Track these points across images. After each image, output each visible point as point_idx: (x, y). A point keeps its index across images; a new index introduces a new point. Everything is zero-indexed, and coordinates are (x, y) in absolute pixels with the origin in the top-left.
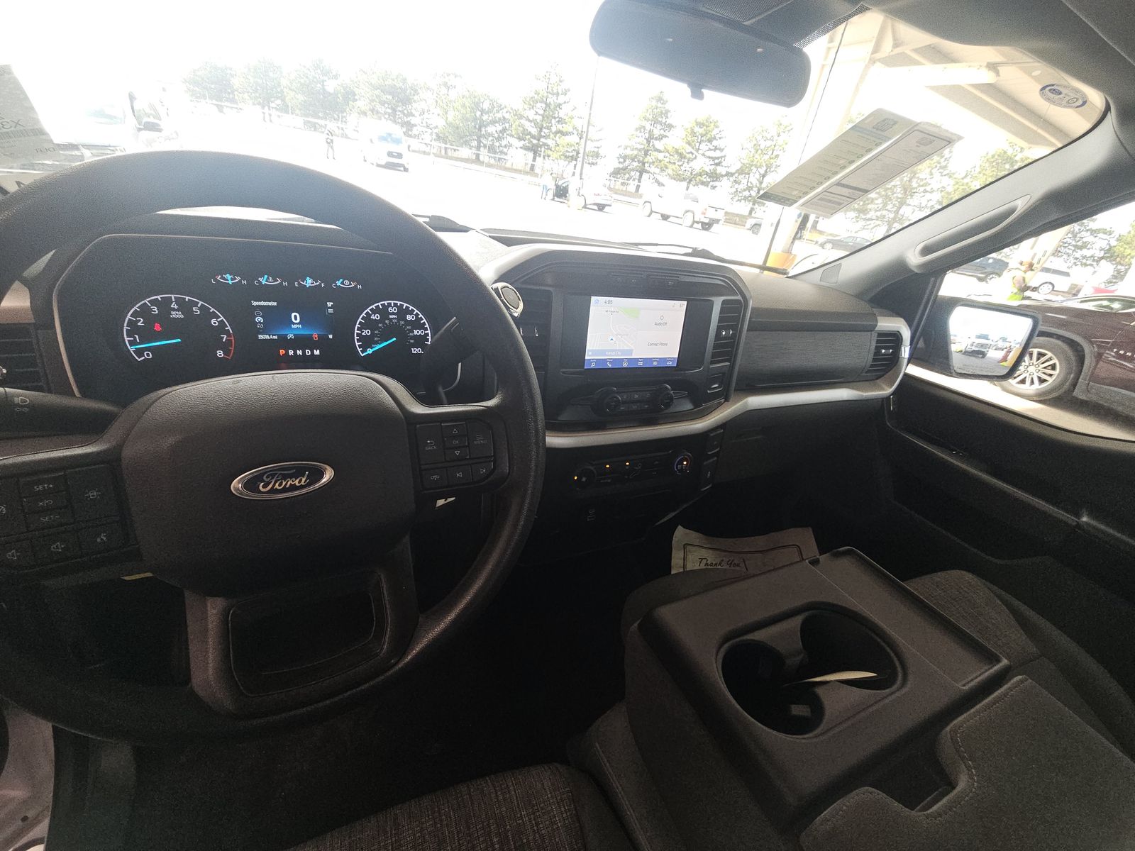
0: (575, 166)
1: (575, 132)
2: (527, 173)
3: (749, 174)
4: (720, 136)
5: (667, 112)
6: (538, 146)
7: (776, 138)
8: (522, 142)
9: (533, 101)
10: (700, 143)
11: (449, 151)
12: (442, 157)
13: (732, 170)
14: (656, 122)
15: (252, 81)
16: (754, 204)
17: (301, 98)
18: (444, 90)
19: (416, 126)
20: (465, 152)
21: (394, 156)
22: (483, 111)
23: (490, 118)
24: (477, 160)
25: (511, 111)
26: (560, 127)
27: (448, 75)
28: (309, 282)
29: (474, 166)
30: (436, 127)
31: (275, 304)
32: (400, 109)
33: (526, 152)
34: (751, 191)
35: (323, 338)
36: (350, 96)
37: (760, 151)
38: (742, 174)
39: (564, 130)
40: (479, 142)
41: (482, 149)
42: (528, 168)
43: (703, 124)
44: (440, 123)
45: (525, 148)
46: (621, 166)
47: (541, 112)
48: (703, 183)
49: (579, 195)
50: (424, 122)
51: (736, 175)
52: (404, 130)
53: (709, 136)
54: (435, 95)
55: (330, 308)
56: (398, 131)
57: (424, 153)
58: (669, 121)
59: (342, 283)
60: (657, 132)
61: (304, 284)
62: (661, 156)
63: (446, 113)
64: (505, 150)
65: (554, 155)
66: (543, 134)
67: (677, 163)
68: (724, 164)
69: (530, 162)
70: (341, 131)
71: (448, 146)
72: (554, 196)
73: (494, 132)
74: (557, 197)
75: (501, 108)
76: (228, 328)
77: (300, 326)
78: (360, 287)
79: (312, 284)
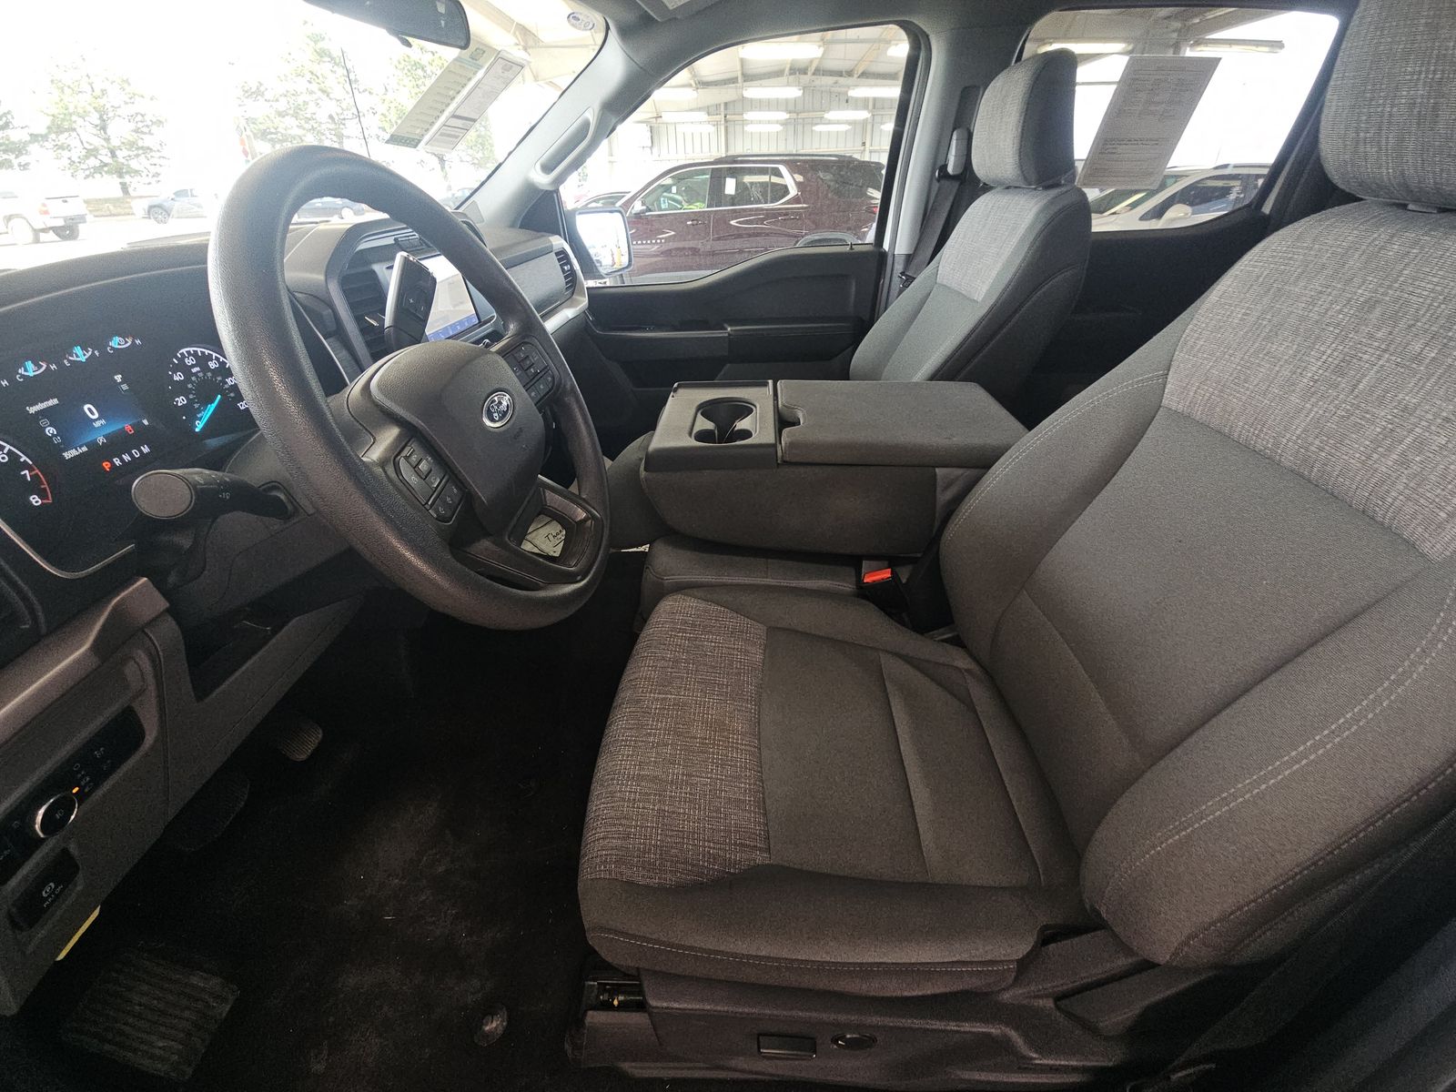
3: (74, 130)
28: (79, 355)
31: (55, 401)
34: (99, 157)
35: (138, 427)
37: (67, 90)
38: (62, 132)
51: (52, 136)
55: (121, 383)
59: (117, 343)
61: (75, 359)
76: (24, 458)
77: (103, 422)
78: (138, 341)
79: (84, 356)
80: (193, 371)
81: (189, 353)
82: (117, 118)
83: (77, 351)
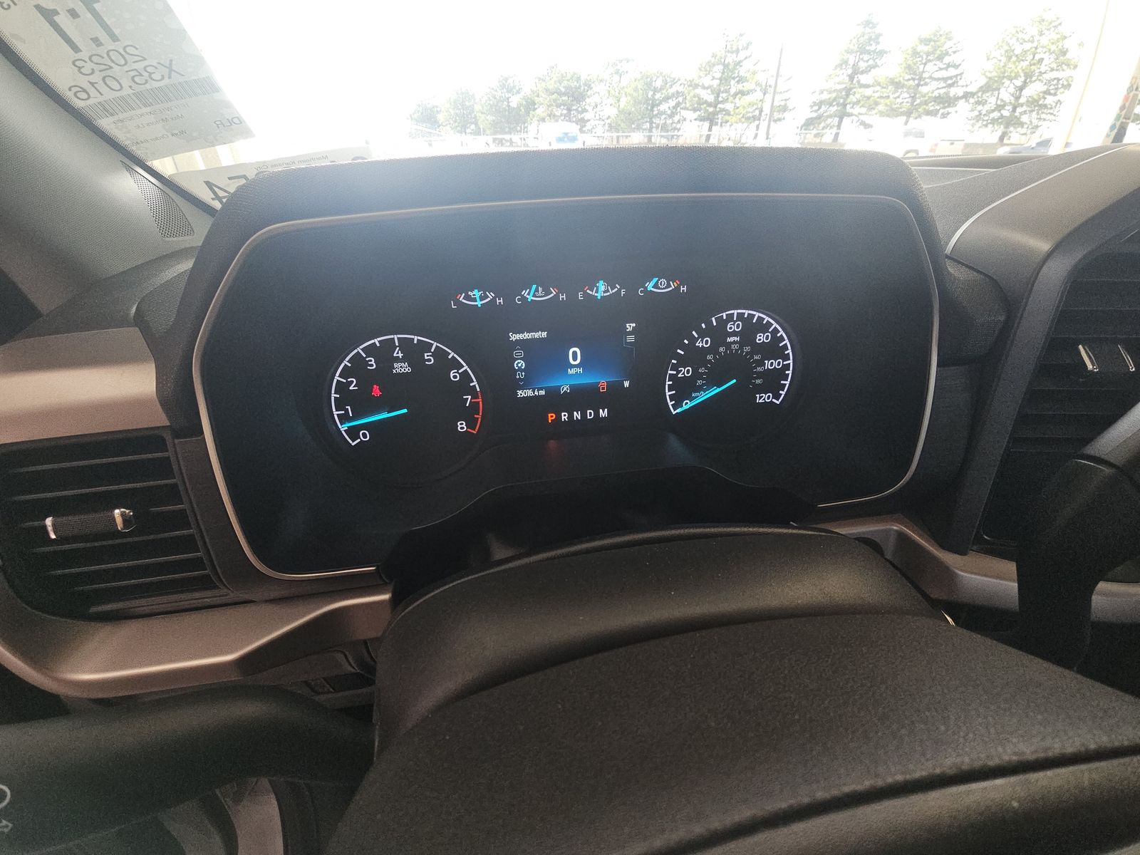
0: (758, 127)
1: (758, 89)
3: (999, 89)
4: (954, 49)
5: (878, 36)
6: (715, 113)
7: (1036, 38)
8: (698, 113)
9: (710, 66)
10: (925, 64)
11: (621, 139)
13: (973, 88)
14: (862, 50)
15: (452, 112)
16: (1007, 127)
17: (490, 118)
18: (616, 78)
19: (589, 121)
20: (637, 137)
22: (655, 91)
23: (663, 96)
25: (686, 83)
26: (740, 87)
27: (621, 61)
28: (601, 290)
30: (609, 117)
31: (544, 334)
32: (574, 108)
33: (701, 123)
34: (1002, 111)
35: (615, 388)
36: (530, 105)
37: (1014, 59)
38: (988, 91)
39: (745, 89)
40: (651, 123)
41: (654, 130)
42: (702, 140)
43: (930, 40)
44: (613, 112)
45: (701, 119)
46: (814, 115)
47: (718, 75)
48: (928, 113)
50: (597, 115)
51: (980, 94)
52: (579, 127)
53: (938, 52)
54: (608, 85)
55: (630, 333)
56: (573, 129)
58: (879, 48)
59: (656, 286)
60: (862, 65)
61: (593, 293)
62: (868, 92)
63: (619, 101)
64: (678, 126)
65: (734, 119)
66: (720, 99)
67: (891, 97)
68: (960, 83)
69: (705, 132)
70: (523, 142)
71: (620, 134)
73: (667, 109)
75: (674, 82)
76: (474, 383)
77: (580, 370)
78: (684, 289)
79: (604, 292)
80: (729, 340)
81: (740, 316)
82: (1037, 82)
83: (602, 286)
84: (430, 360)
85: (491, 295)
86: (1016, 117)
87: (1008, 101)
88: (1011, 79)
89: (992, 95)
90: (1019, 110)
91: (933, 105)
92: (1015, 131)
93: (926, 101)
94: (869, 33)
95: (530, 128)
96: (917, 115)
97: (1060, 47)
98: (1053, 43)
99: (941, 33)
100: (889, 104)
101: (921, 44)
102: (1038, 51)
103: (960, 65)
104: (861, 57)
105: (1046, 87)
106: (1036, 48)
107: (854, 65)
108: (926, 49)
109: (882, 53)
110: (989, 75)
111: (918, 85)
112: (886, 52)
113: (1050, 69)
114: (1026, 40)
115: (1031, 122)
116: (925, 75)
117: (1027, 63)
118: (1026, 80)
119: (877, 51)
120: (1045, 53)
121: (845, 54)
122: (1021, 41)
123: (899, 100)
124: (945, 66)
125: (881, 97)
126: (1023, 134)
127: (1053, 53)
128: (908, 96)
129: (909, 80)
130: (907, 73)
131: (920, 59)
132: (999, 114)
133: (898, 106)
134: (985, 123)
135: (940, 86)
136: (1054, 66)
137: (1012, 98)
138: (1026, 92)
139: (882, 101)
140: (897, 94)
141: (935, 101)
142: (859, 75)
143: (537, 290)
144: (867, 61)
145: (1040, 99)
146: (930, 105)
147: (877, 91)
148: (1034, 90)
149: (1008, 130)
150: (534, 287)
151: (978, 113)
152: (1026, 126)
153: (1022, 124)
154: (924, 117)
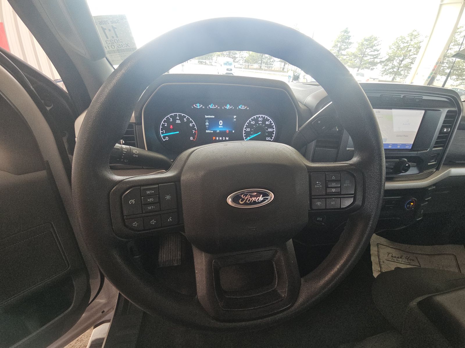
2: (280, 71)
3: (393, 61)
4: (377, 44)
5: (349, 37)
7: (409, 42)
10: (366, 49)
11: (249, 66)
12: (246, 69)
13: (383, 60)
14: (343, 42)
16: (395, 75)
19: (237, 58)
20: (256, 66)
21: (229, 70)
24: (260, 68)
28: (228, 107)
29: (259, 71)
30: (245, 58)
31: (214, 117)
32: (232, 52)
33: (281, 63)
35: (230, 132)
37: (400, 49)
38: (389, 61)
40: (262, 61)
41: (263, 64)
42: (281, 70)
43: (368, 40)
48: (366, 68)
49: (304, 78)
50: (241, 56)
51: (386, 62)
52: (233, 60)
53: (371, 45)
55: (235, 118)
56: (231, 60)
57: (240, 68)
58: (350, 41)
59: (241, 107)
60: (343, 47)
61: (226, 107)
64: (272, 63)
67: (353, 60)
68: (379, 57)
69: (283, 67)
71: (249, 64)
72: (292, 80)
74: (294, 80)
76: (196, 127)
77: (222, 127)
78: (248, 108)
79: (229, 107)
80: (259, 122)
81: (262, 117)
82: (408, 59)
83: (228, 106)
84: (185, 120)
85: (201, 106)
86: (399, 72)
87: (396, 65)
88: (398, 57)
89: (391, 63)
90: (400, 69)
91: (368, 65)
92: (398, 77)
93: (365, 63)
94: (346, 35)
95: (213, 58)
96: (362, 68)
97: (418, 45)
98: (416, 44)
99: (373, 37)
100: (352, 63)
101: (365, 41)
102: (410, 47)
103: (379, 50)
104: (343, 44)
105: (411, 61)
106: (409, 46)
107: (340, 47)
108: (367, 43)
109: (350, 43)
110: (390, 55)
111: (363, 57)
112: (352, 43)
113: (413, 54)
114: (405, 42)
115: (405, 74)
116: (366, 53)
117: (405, 51)
118: (404, 58)
119: (349, 42)
120: (412, 47)
121: (337, 42)
122: (403, 43)
123: (356, 62)
124: (374, 50)
125: (349, 60)
126: (401, 78)
127: (415, 48)
128: (359, 60)
129: (360, 54)
130: (359, 52)
131: (364, 47)
132: (393, 70)
133: (355, 64)
134: (387, 73)
135: (371, 58)
136: (415, 53)
137: (398, 64)
138: (404, 62)
139: (350, 61)
140: (355, 59)
141: (369, 64)
142: (341, 51)
143: (213, 105)
144: (345, 46)
145: (408, 66)
146: (367, 64)
147: (348, 57)
148: (407, 61)
149: (396, 77)
150: (212, 104)
151: (385, 69)
152: (402, 75)
153: (401, 75)
154: (365, 69)
